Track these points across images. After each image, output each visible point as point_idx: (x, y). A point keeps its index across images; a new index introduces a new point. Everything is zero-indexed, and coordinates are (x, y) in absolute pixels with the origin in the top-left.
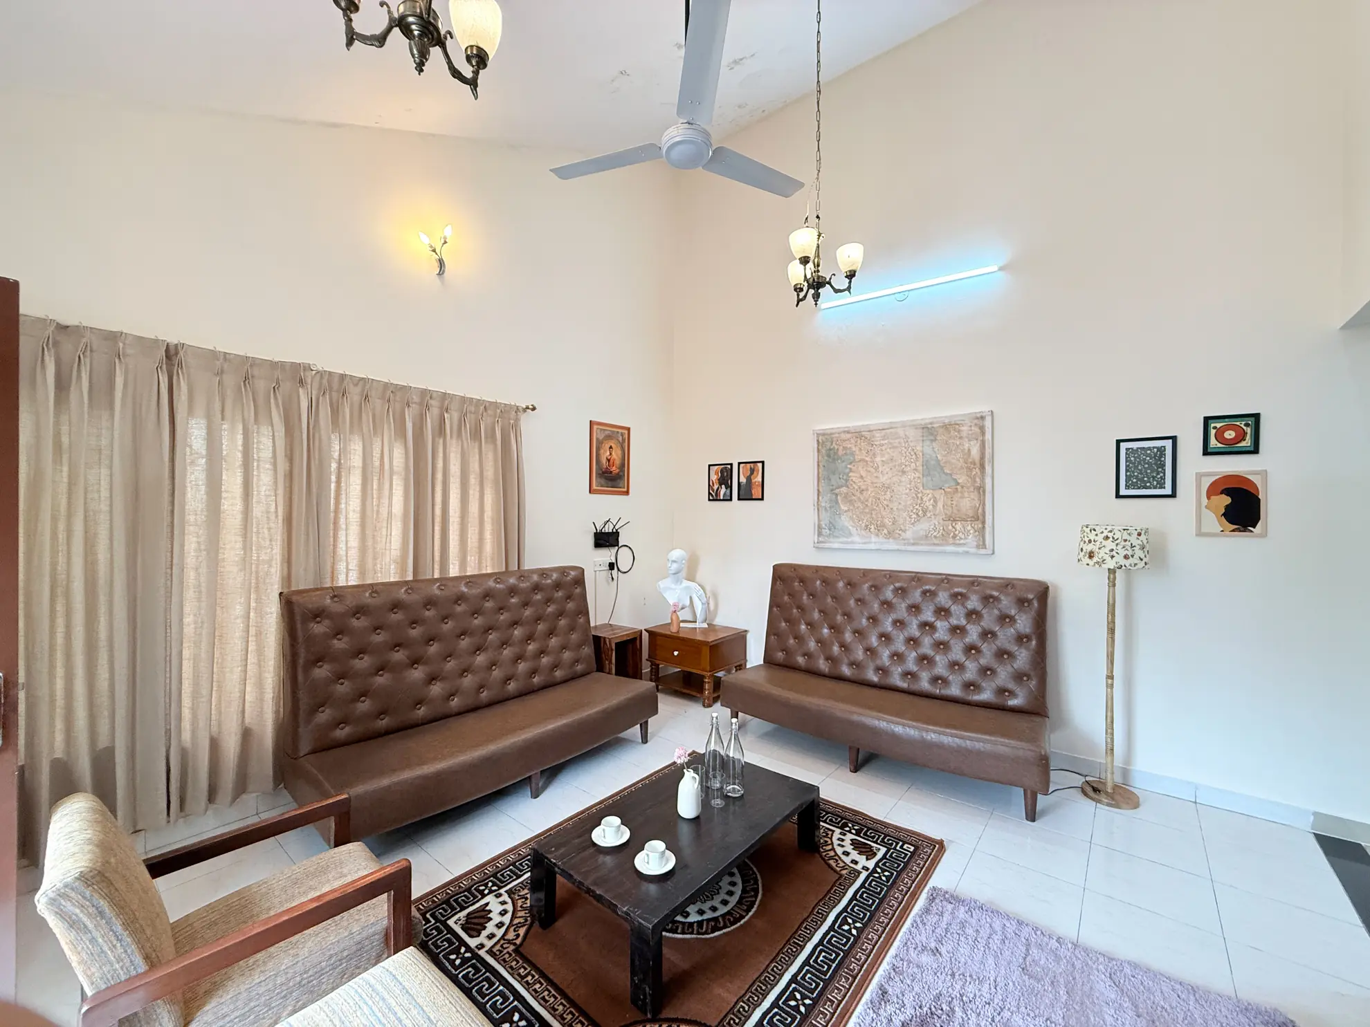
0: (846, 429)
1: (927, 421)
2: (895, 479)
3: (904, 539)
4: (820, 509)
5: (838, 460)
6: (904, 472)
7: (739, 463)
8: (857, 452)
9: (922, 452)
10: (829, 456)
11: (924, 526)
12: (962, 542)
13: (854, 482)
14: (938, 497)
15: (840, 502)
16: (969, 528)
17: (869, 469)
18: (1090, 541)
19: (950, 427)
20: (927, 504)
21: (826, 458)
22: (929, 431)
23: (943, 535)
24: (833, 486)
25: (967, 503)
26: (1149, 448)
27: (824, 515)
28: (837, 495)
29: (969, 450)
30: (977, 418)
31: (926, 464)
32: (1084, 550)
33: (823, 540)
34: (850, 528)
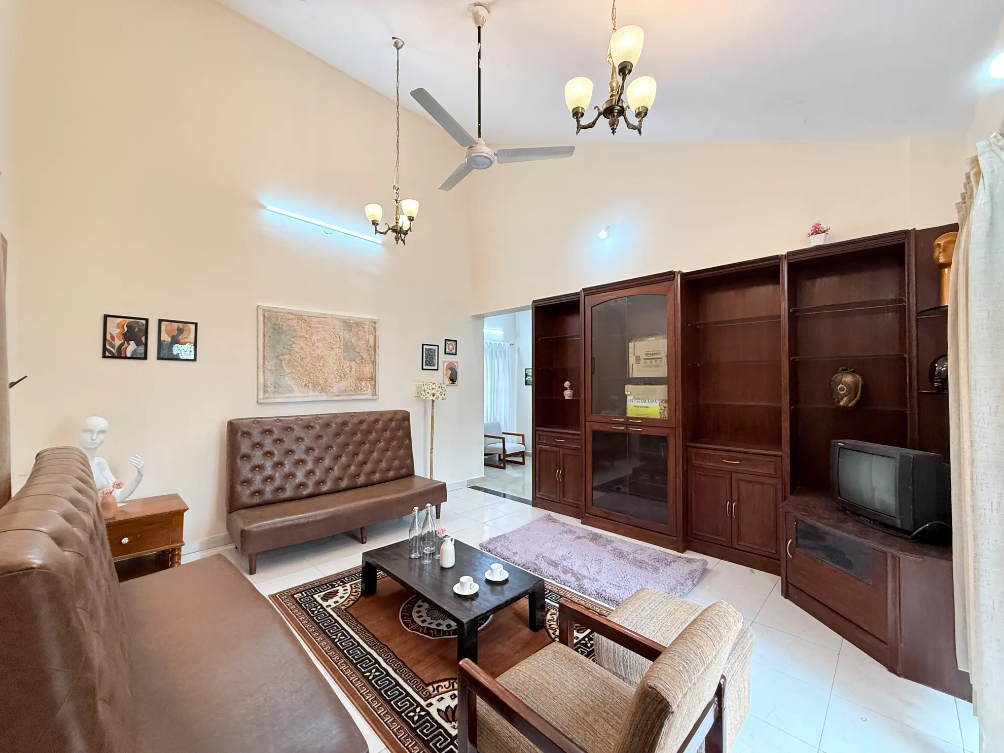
0: (290, 311)
1: (347, 318)
2: (326, 352)
3: (332, 393)
4: (266, 371)
5: (282, 334)
6: (332, 348)
7: (160, 321)
8: (299, 330)
9: (344, 336)
10: (274, 329)
11: (344, 384)
12: (365, 392)
13: (297, 352)
14: (352, 366)
15: (284, 366)
16: (368, 384)
17: (308, 344)
18: (433, 389)
19: (359, 324)
20: (346, 370)
21: (272, 330)
22: (348, 324)
23: (355, 389)
24: (278, 353)
25: (367, 370)
26: (431, 349)
27: (268, 374)
28: (281, 360)
29: (369, 340)
30: (372, 322)
31: (345, 345)
32: (430, 393)
33: (269, 396)
34: (293, 386)
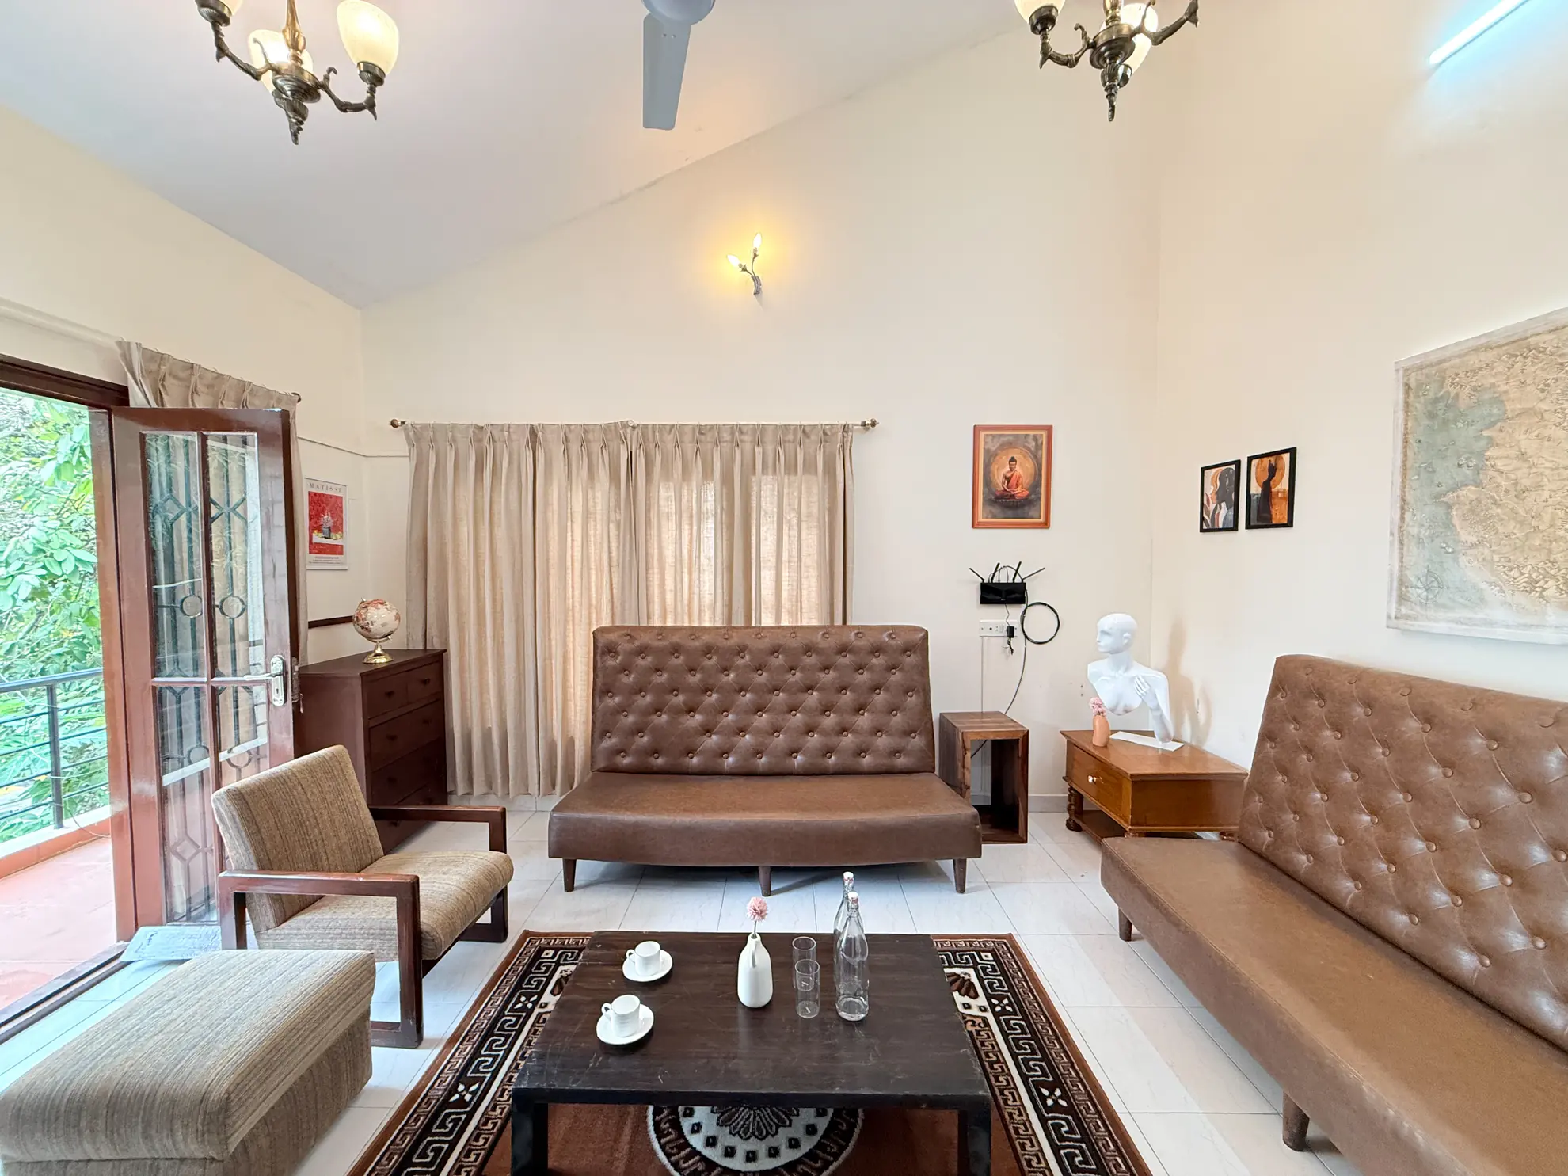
0: (1483, 341)
4: (1405, 542)
5: (1455, 422)
7: (1251, 459)
8: (1514, 393)
10: (1432, 416)
13: (1501, 472)
15: (1456, 521)
17: (1546, 433)
21: (1427, 422)
24: (1440, 485)
27: (1412, 549)
28: (1449, 506)
33: (1410, 612)
34: (1484, 586)
